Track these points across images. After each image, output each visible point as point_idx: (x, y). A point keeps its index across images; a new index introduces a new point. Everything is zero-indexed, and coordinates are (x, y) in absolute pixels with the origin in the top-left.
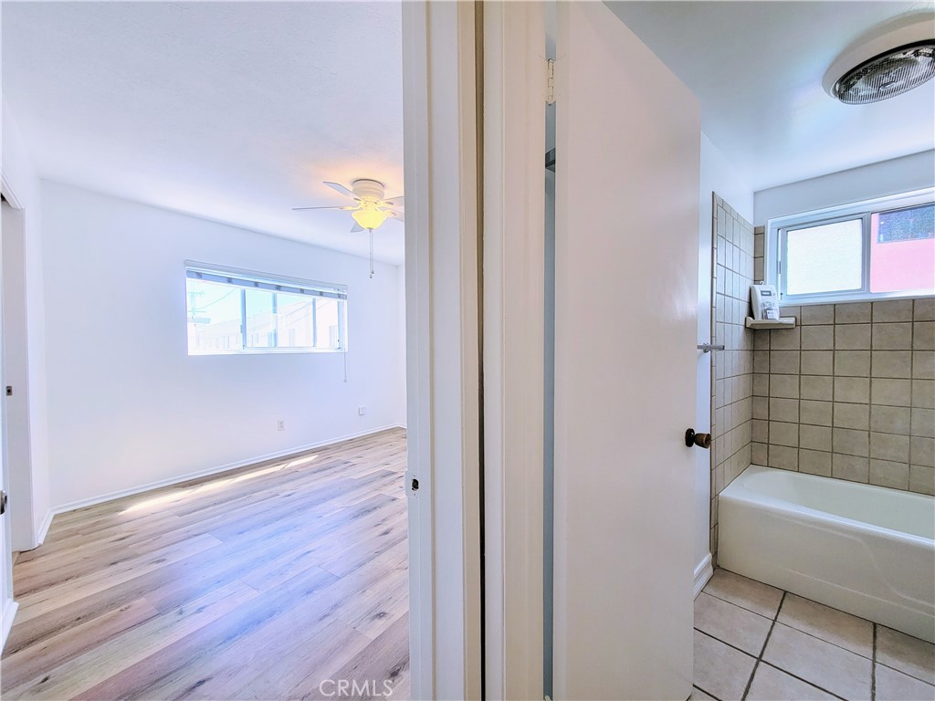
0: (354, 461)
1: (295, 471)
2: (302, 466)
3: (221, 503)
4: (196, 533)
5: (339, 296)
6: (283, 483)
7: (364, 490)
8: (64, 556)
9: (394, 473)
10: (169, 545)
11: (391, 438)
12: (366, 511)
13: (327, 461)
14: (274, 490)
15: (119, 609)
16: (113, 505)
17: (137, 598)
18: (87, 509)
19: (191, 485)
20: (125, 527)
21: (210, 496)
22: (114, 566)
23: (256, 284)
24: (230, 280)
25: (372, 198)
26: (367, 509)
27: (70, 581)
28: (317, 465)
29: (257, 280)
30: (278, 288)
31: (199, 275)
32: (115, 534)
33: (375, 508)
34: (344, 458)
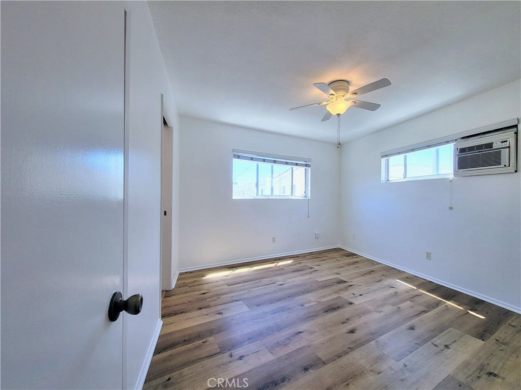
0: (316, 268)
1: (282, 268)
2: (286, 266)
3: (246, 282)
4: (236, 299)
5: (306, 165)
6: (277, 275)
7: (327, 291)
8: (181, 298)
9: (345, 282)
10: (224, 304)
11: (336, 255)
12: (331, 308)
13: (300, 265)
14: (273, 279)
15: (202, 341)
16: (201, 273)
17: (210, 336)
18: (191, 272)
19: (232, 268)
20: (206, 287)
21: (241, 277)
22: (200, 311)
23: (264, 160)
24: (252, 159)
25: (341, 93)
26: (333, 307)
27: (183, 315)
28: (294, 267)
29: (264, 158)
30: (275, 162)
31: (239, 157)
32: (201, 290)
33: (339, 308)
34: (309, 265)
